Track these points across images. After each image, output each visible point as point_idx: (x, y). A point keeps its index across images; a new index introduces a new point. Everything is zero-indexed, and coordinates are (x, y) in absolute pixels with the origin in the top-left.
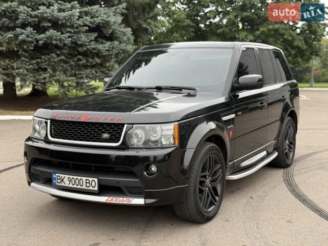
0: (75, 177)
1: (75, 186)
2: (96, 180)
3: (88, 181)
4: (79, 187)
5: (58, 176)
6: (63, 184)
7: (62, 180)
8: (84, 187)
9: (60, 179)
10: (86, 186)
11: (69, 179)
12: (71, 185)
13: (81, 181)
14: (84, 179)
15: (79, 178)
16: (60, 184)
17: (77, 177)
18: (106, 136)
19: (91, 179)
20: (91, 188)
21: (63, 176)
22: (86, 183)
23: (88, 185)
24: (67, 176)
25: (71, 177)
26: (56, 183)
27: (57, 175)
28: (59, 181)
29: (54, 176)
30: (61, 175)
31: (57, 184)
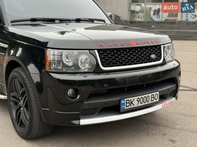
0: (143, 96)
1: (143, 104)
2: (158, 93)
3: (153, 96)
4: (146, 103)
5: (127, 101)
6: (132, 106)
7: (132, 103)
8: (150, 102)
9: (129, 103)
10: (152, 101)
11: (138, 100)
12: (140, 105)
13: (148, 97)
14: (150, 95)
15: (146, 96)
16: (130, 107)
17: (145, 96)
18: (153, 56)
19: (154, 94)
20: (155, 101)
21: (132, 99)
22: (152, 98)
23: (153, 99)
24: (136, 98)
25: (140, 97)
26: (124, 108)
27: (126, 99)
28: (128, 105)
29: (123, 102)
30: (129, 99)
31: (126, 108)
